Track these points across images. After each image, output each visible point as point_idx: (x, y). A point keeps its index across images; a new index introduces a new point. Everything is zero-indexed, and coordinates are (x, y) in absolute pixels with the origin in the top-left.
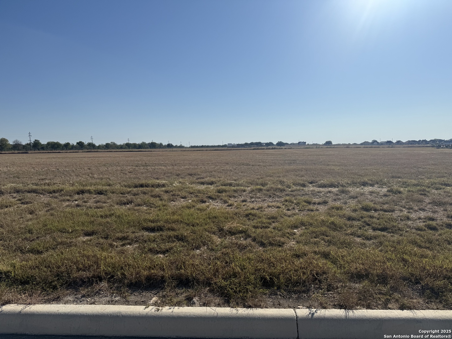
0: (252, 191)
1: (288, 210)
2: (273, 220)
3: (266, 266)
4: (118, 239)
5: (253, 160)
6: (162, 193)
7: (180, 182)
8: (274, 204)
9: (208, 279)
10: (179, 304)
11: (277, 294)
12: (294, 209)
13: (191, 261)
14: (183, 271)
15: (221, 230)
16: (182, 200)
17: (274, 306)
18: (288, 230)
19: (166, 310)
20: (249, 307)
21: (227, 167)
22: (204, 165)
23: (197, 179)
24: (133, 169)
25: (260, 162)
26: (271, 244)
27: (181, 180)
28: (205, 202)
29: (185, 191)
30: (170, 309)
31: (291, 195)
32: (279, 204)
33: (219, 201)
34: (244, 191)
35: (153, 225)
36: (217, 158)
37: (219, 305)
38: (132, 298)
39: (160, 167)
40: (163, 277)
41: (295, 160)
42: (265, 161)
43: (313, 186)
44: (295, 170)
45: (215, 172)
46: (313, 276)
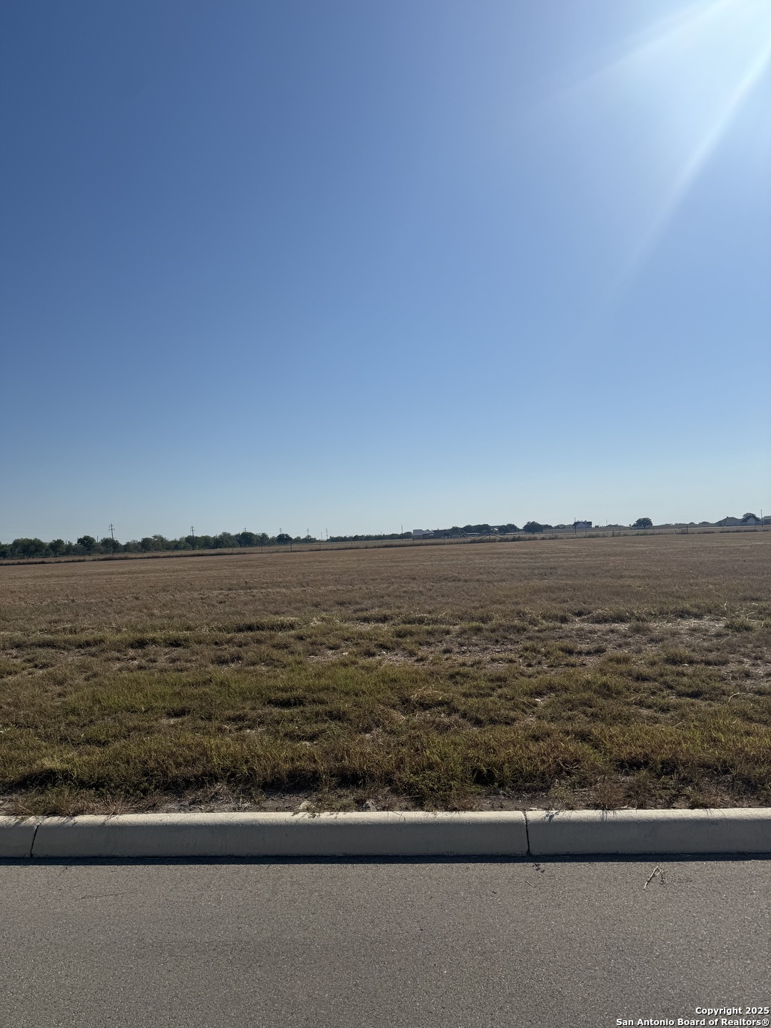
0: (463, 632)
1: (529, 665)
2: (499, 684)
3: (481, 752)
4: (230, 719)
5: (467, 570)
6: (292, 640)
7: (323, 619)
8: (502, 655)
9: (387, 774)
10: (344, 808)
11: (498, 794)
12: (540, 663)
13: (358, 749)
14: (346, 762)
15: (405, 701)
16: (330, 652)
17: (493, 808)
18: (525, 699)
19: (325, 816)
20: (455, 809)
21: (414, 586)
22: (366, 583)
23: (355, 611)
24: (224, 595)
25: (481, 574)
26: (493, 721)
27: (324, 615)
28: (373, 655)
29: (335, 636)
30: (332, 814)
31: (538, 638)
32: (512, 656)
33: (400, 653)
34: (448, 632)
35: (285, 695)
36: (390, 567)
37: (407, 809)
38: (270, 803)
39: (278, 590)
40: (315, 772)
41: (555, 568)
42: (491, 570)
43: (583, 621)
44: (550, 589)
45: (389, 596)
46: (558, 765)
